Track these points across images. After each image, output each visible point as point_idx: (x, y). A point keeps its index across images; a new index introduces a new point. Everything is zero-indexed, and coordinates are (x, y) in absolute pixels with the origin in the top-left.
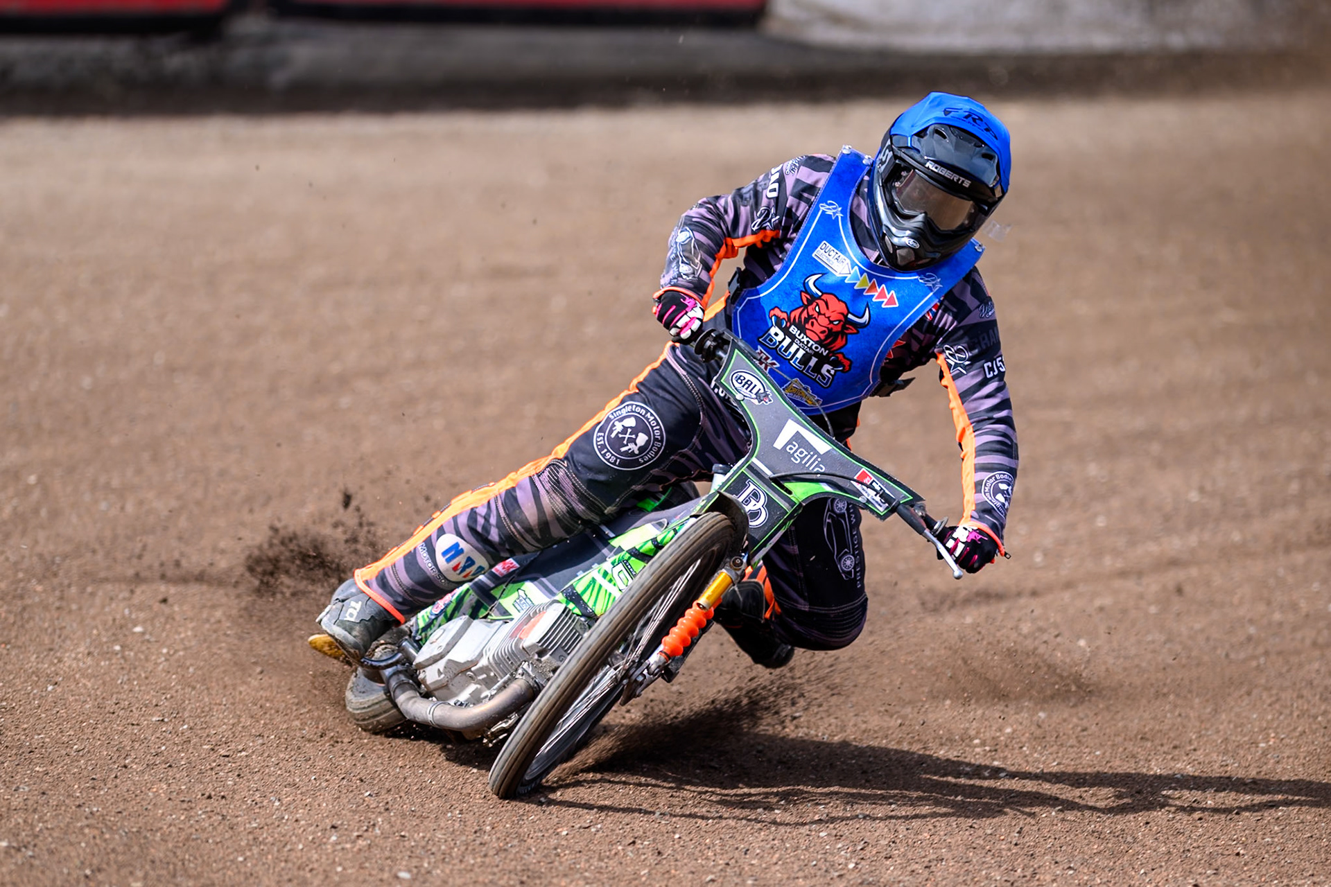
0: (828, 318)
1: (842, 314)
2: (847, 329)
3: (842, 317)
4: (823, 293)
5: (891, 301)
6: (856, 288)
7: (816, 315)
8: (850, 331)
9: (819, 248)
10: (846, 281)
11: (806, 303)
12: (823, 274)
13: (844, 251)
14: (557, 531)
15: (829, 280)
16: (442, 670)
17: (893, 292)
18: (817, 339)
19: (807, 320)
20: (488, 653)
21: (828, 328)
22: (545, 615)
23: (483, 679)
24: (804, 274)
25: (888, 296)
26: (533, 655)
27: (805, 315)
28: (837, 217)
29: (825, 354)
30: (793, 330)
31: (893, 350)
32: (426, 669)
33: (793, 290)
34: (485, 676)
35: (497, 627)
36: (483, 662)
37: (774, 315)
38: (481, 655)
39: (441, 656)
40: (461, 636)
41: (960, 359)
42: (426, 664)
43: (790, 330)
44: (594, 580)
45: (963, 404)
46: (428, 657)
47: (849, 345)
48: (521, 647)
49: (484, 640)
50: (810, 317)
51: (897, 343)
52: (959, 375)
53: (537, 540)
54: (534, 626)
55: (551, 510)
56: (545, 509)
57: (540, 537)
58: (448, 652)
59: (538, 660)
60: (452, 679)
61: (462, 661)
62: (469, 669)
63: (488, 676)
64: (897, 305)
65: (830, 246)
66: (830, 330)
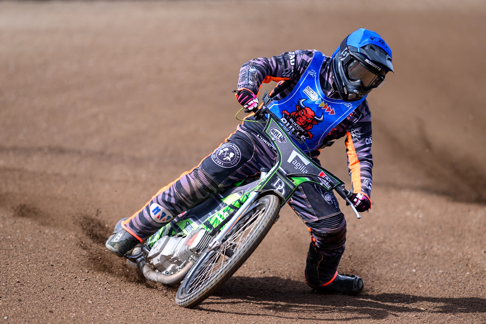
0: (306, 117)
1: (312, 116)
2: (314, 122)
3: (312, 118)
4: (305, 107)
5: (332, 112)
6: (319, 106)
7: (301, 115)
8: (315, 123)
9: (306, 89)
10: (316, 103)
11: (298, 110)
12: (306, 99)
13: (315, 90)
14: (199, 196)
15: (309, 102)
16: (159, 259)
17: (333, 108)
18: (300, 124)
19: (297, 117)
20: (177, 252)
21: (306, 121)
22: (198, 234)
23: (176, 262)
24: (299, 98)
25: (331, 110)
26: (195, 252)
27: (297, 114)
28: (314, 77)
29: (303, 131)
30: (291, 120)
31: (331, 131)
32: (152, 259)
33: (293, 104)
34: (176, 261)
35: (180, 240)
36: (175, 256)
37: (284, 113)
38: (174, 252)
39: (158, 254)
40: (166, 244)
41: (357, 135)
42: (153, 257)
43: (290, 120)
44: (217, 219)
45: (356, 153)
46: (153, 254)
47: (313, 129)
48: (189, 249)
49: (175, 246)
50: (299, 116)
51: (334, 129)
52: (356, 141)
53: (191, 200)
54: (194, 239)
55: (195, 186)
56: (193, 185)
57: (192, 198)
58: (161, 252)
59: (197, 254)
60: (164, 262)
61: (167, 255)
62: (170, 258)
63: (178, 261)
64: (335, 114)
65: (310, 88)
66: (306, 122)
